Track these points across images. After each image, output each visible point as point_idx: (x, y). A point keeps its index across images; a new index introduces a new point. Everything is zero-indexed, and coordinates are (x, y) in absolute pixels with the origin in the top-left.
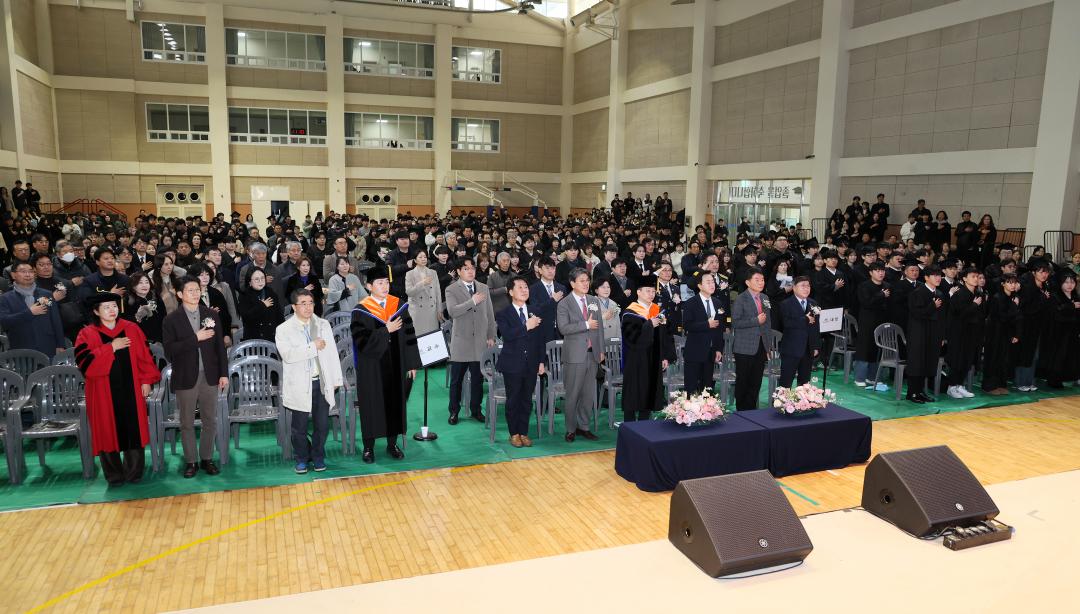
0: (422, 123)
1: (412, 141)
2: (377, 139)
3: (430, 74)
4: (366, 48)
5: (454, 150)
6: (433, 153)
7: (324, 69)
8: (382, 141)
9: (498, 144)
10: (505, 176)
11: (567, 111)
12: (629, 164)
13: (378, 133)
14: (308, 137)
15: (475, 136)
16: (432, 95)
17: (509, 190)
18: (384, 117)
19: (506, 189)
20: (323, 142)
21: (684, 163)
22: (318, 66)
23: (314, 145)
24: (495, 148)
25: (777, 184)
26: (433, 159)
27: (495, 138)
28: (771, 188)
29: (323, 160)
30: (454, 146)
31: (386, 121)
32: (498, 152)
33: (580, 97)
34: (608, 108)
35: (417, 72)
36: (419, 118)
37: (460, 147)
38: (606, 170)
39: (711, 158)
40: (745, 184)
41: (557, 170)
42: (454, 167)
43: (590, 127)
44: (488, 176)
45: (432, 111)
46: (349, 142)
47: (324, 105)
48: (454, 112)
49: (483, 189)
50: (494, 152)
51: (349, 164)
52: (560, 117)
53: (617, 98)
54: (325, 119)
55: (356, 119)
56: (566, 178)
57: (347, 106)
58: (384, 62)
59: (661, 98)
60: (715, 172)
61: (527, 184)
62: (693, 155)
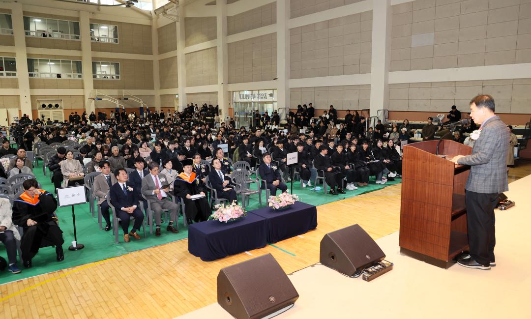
0: (75, 64)
1: (70, 74)
2: (48, 73)
3: (78, 38)
4: (39, 23)
5: (95, 79)
6: (82, 81)
7: (12, 33)
8: (51, 74)
9: (119, 76)
10: (124, 92)
11: (155, 58)
12: (189, 85)
13: (48, 70)
14: (4, 72)
15: (105, 70)
16: (80, 49)
17: (127, 99)
18: (52, 61)
19: (125, 99)
20: (14, 75)
21: (216, 83)
22: (8, 32)
23: (9, 77)
24: (118, 77)
25: (261, 92)
26: (83, 84)
27: (117, 72)
28: (259, 94)
29: (15, 85)
30: (95, 77)
31: (54, 63)
32: (119, 79)
33: (162, 51)
34: (177, 56)
35: (70, 37)
36: (73, 61)
37: (98, 77)
38: (178, 87)
39: (229, 81)
40: (246, 93)
41: (152, 88)
42: (95, 88)
43: (168, 66)
44: (115, 92)
45: (81, 58)
46: (31, 75)
47: (14, 54)
48: (93, 58)
49: (113, 99)
50: (118, 79)
51: (32, 87)
52: (152, 61)
53: (181, 51)
54: (15, 62)
55: (35, 62)
56: (157, 92)
57: (28, 55)
58: (50, 31)
59: (203, 51)
60: (232, 87)
61: (137, 96)
62: (220, 79)
